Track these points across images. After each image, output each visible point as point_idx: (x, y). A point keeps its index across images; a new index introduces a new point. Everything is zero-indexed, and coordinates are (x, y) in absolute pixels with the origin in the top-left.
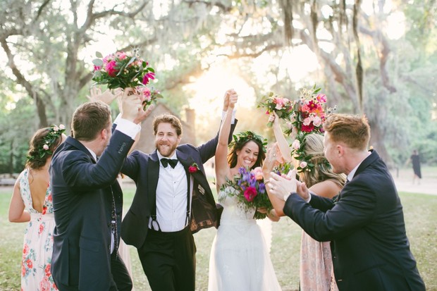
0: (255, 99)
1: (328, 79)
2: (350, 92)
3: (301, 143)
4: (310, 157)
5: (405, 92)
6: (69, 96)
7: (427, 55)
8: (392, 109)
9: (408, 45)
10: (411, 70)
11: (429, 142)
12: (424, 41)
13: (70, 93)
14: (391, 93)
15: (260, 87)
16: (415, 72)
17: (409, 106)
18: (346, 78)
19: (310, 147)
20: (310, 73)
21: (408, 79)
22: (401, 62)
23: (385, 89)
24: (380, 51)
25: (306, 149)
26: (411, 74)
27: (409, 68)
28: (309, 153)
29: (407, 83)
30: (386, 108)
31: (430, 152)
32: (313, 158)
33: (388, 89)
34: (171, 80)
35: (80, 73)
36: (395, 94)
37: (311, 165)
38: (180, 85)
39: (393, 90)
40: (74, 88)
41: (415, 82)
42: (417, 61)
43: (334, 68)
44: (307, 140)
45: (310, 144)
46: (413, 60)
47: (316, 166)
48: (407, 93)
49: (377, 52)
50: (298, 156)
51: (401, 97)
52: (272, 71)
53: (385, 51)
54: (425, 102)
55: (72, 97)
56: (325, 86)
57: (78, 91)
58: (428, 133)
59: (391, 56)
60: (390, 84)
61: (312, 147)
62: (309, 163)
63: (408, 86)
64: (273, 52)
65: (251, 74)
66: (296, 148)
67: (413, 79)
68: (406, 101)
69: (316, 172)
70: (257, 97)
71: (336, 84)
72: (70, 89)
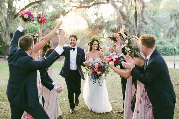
0: (87, 26)
1: (119, 18)
2: (128, 24)
3: (129, 41)
4: (131, 47)
5: (151, 24)
6: (9, 22)
7: (160, 9)
8: (145, 31)
9: (152, 4)
10: (153, 16)
11: (160, 45)
12: (159, 3)
13: (10, 21)
14: (145, 25)
15: (89, 20)
16: (155, 16)
17: (152, 30)
18: (127, 18)
19: (132, 43)
20: (111, 15)
21: (152, 19)
22: (150, 12)
23: (143, 23)
24: (141, 7)
25: (130, 44)
26: (153, 17)
27: (153, 14)
28: (131, 45)
29: (152, 21)
30: (143, 31)
31: (160, 50)
32: (132, 48)
33: (144, 23)
34: (52, 16)
35: (14, 13)
36: (147, 25)
37: (131, 50)
38: (56, 19)
39: (146, 23)
40: (12, 19)
41: (155, 20)
42: (156, 11)
43: (122, 13)
44: (131, 41)
45: (132, 42)
46: (154, 11)
47: (133, 50)
48: (151, 25)
49: (140, 7)
50: (127, 46)
51: (149, 26)
52: (95, 14)
53: (143, 7)
54: (159, 29)
55: (11, 23)
56: (118, 21)
57: (13, 20)
58: (159, 42)
59: (145, 9)
60: (145, 21)
61: (133, 43)
62: (130, 49)
63: (152, 22)
64: (96, 6)
65: (86, 15)
66: (127, 43)
67: (154, 19)
68: (151, 28)
69: (133, 53)
70: (88, 25)
71: (122, 20)
72: (10, 19)
